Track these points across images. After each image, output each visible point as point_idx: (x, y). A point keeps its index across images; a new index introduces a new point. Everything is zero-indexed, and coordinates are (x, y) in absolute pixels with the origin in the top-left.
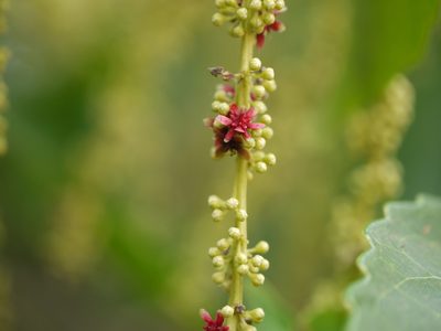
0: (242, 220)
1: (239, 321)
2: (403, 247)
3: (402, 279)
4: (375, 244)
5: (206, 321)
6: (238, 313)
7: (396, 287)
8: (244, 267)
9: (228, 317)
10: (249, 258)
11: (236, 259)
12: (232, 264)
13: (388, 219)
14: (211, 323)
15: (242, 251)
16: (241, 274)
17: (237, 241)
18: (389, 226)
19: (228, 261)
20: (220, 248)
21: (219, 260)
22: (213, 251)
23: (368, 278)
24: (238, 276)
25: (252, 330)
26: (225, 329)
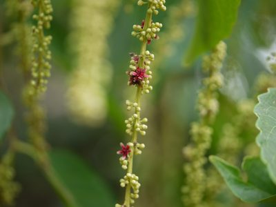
1: (135, 148)
3: (272, 128)
4: (259, 116)
5: (123, 148)
6: (135, 145)
7: (271, 132)
8: (138, 129)
9: (131, 147)
10: (140, 125)
11: (135, 126)
15: (138, 122)
16: (137, 132)
17: (136, 119)
19: (132, 126)
20: (129, 121)
22: (126, 122)
25: (140, 152)
26: (130, 151)
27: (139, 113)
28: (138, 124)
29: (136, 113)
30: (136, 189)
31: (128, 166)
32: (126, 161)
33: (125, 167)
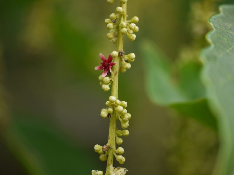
0: (124, 3)
1: (121, 60)
2: (230, 29)
3: (231, 46)
4: (216, 28)
5: (102, 59)
6: (120, 55)
7: (228, 51)
8: (125, 30)
9: (115, 57)
10: (127, 25)
11: (120, 25)
12: (118, 28)
13: (222, 14)
14: (105, 61)
15: (124, 20)
16: (123, 34)
17: (121, 15)
18: (222, 18)
19: (116, 26)
20: (112, 19)
21: (111, 25)
22: (107, 20)
23: (212, 46)
24: (121, 34)
25: (129, 65)
26: (113, 64)
27: (125, 5)
28: (124, 23)
29: (121, 6)
30: (125, 121)
31: (111, 86)
32: (107, 79)
33: (106, 87)
